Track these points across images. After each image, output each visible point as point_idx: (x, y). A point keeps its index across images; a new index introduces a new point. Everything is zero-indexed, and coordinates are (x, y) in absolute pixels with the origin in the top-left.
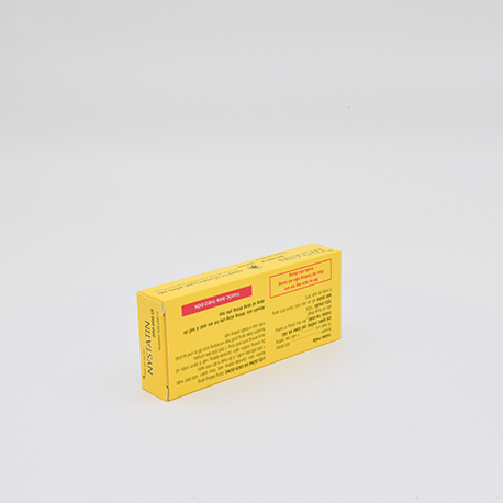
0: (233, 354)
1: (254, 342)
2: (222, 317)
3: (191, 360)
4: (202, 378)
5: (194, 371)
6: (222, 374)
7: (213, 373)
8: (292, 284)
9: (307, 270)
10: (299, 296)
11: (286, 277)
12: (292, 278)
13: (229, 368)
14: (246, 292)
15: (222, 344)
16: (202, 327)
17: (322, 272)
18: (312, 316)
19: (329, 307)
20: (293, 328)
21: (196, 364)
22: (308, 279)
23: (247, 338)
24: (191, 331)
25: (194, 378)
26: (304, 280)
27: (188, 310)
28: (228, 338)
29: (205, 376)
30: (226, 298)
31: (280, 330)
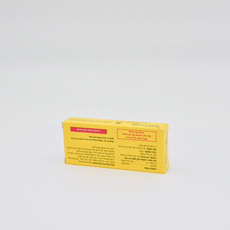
0: (96, 157)
1: (108, 155)
2: (91, 138)
3: (75, 151)
4: (80, 160)
5: (77, 156)
6: (91, 163)
7: (86, 161)
8: (130, 136)
9: (140, 133)
10: (136, 143)
11: (127, 132)
12: (130, 133)
13: (94, 162)
14: (104, 131)
15: (91, 150)
16: (80, 139)
17: (150, 136)
18: (143, 155)
19: (155, 155)
20: (131, 157)
21: (77, 154)
22: (141, 137)
23: (104, 152)
24: (75, 139)
25: (76, 159)
26: (138, 137)
27: (73, 129)
28: (94, 148)
29: (82, 160)
30: (93, 131)
31: (123, 155)
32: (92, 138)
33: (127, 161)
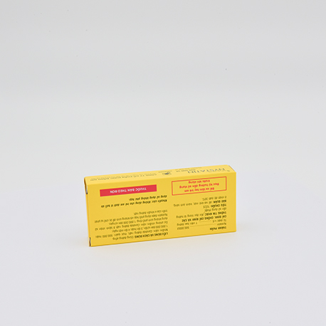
0: (140, 226)
1: (158, 221)
2: (132, 202)
3: (107, 225)
4: (115, 237)
5: (110, 232)
6: (132, 237)
7: (124, 236)
8: (191, 189)
9: (205, 181)
10: (199, 197)
11: (187, 184)
12: (190, 184)
13: (138, 235)
14: (152, 188)
15: (132, 218)
16: (115, 205)
17: (218, 184)
18: (208, 212)
19: (225, 209)
20: (191, 218)
21: (111, 228)
22: (205, 187)
23: (152, 218)
24: (107, 206)
25: (109, 236)
26: (202, 187)
27: (105, 193)
28: (137, 215)
29: (118, 236)
30: (135, 190)
31: (180, 217)
32: (135, 201)
33: (186, 223)
